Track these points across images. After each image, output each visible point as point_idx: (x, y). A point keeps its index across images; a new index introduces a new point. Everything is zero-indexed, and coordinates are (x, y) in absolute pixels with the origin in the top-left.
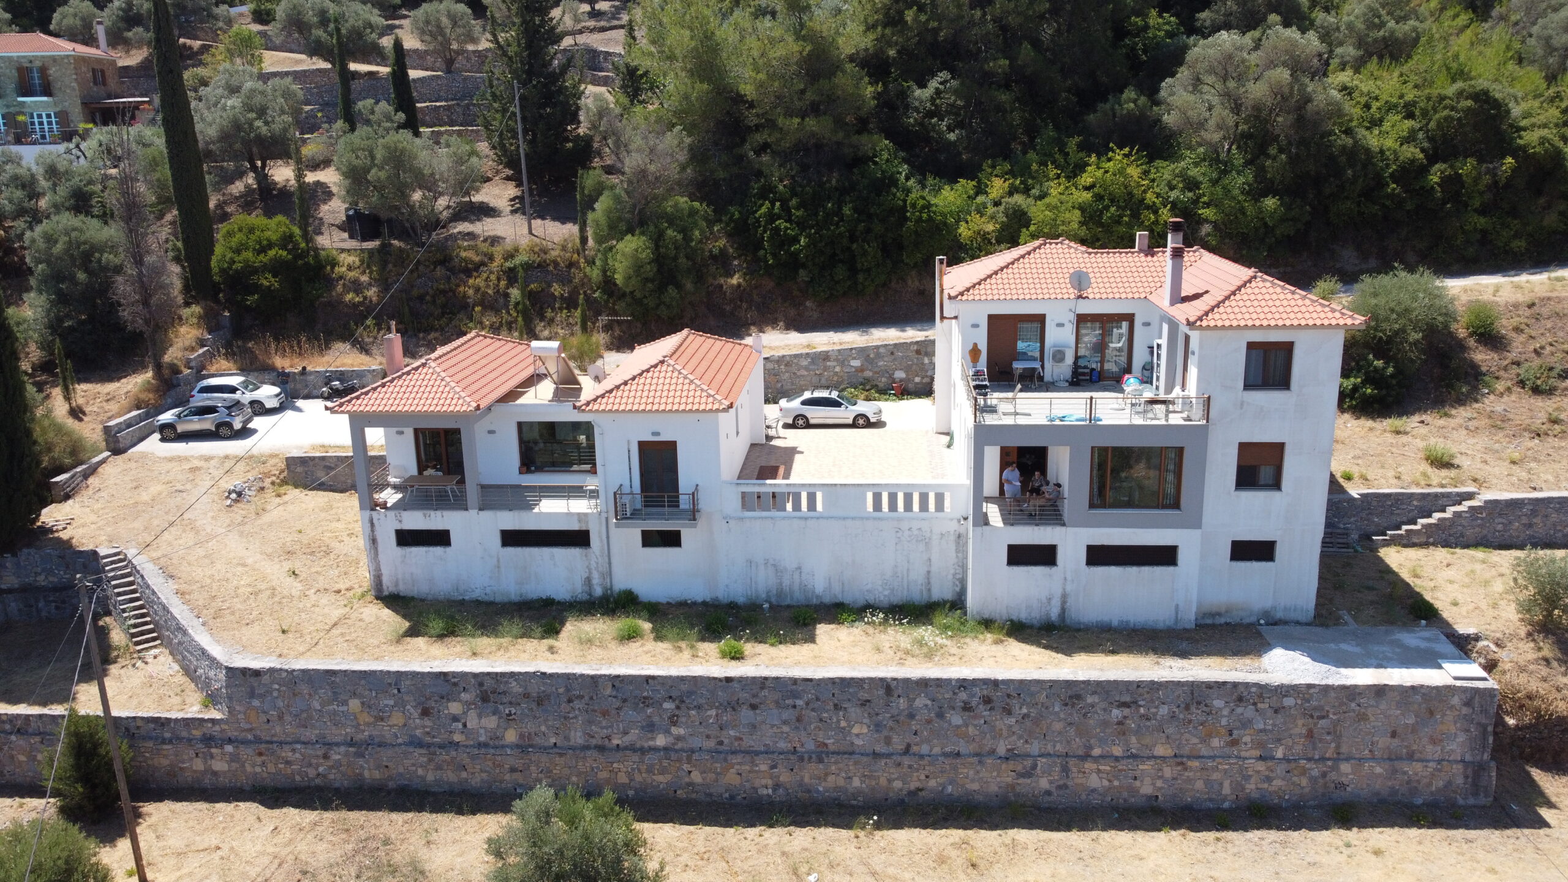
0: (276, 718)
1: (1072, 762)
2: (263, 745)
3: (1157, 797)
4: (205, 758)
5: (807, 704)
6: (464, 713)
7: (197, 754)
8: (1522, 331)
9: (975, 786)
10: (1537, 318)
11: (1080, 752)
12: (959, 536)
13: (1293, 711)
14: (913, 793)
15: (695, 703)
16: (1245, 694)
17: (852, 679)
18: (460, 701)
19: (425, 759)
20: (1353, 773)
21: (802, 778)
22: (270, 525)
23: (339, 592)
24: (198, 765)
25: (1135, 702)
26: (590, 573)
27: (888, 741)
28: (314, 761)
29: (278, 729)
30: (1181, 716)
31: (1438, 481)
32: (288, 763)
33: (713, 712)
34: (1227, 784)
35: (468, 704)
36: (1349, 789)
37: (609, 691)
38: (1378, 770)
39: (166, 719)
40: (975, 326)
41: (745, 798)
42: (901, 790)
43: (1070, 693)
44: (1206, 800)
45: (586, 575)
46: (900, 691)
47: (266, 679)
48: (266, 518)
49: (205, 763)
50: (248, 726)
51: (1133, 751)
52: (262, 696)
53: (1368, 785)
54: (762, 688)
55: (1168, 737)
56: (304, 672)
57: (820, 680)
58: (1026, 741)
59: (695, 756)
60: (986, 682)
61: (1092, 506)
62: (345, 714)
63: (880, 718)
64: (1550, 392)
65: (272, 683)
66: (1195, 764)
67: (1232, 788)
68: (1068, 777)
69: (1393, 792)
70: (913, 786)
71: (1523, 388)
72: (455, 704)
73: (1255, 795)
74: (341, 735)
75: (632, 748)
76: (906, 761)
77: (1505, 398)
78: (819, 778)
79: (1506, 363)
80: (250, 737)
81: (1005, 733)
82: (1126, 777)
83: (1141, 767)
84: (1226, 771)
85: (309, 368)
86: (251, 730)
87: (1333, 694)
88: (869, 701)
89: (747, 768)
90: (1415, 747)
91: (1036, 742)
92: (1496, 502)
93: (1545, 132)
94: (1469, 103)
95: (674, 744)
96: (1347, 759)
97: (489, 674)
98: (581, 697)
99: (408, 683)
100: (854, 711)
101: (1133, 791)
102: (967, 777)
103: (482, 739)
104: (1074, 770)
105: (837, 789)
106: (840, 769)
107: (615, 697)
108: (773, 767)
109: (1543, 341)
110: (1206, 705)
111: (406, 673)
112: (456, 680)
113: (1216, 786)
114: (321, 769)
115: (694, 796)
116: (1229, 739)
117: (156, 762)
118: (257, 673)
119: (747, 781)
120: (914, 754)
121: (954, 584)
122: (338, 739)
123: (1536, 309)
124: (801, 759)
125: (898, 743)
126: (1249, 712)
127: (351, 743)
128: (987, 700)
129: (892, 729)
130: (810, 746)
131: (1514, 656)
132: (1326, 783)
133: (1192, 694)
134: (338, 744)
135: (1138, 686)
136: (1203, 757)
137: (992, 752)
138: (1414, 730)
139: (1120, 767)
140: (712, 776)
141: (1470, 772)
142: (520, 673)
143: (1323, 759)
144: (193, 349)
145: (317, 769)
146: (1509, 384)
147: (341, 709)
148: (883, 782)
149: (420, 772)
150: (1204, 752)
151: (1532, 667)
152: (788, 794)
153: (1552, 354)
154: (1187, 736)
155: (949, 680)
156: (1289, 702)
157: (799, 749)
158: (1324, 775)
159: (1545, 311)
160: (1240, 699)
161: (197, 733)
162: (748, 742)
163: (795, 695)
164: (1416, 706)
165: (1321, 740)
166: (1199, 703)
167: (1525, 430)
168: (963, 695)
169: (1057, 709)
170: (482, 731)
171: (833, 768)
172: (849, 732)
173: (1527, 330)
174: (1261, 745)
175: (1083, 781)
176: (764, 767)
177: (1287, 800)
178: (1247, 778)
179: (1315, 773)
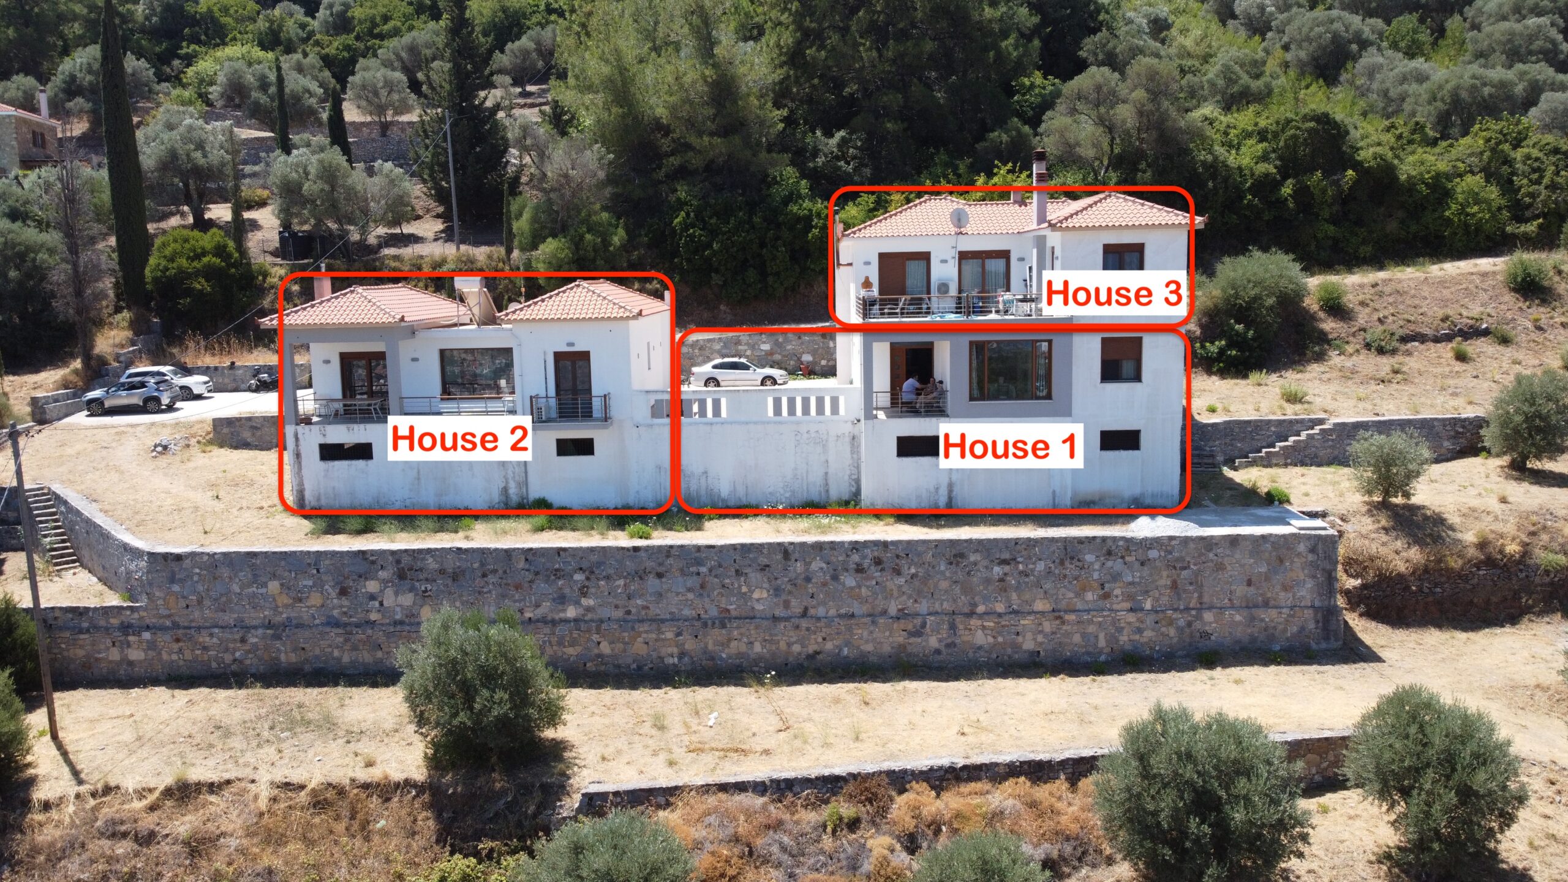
0: (195, 603)
1: (959, 619)
2: (181, 631)
3: (1039, 652)
4: (122, 648)
5: (710, 571)
6: (381, 591)
7: (114, 643)
8: (1367, 305)
9: (869, 648)
10: (1381, 295)
11: (966, 610)
12: (854, 438)
13: (1158, 563)
14: (812, 657)
15: (604, 573)
16: (1114, 548)
17: (752, 544)
18: (378, 579)
19: (341, 640)
20: (1216, 622)
21: (706, 644)
22: (195, 468)
23: (262, 508)
24: (115, 655)
25: (1015, 559)
26: (507, 482)
27: (787, 605)
28: (231, 645)
29: (197, 614)
30: (1057, 571)
31: (1292, 412)
32: (205, 648)
33: (621, 582)
34: (1102, 636)
35: (385, 582)
36: (1213, 638)
37: (522, 564)
38: (1238, 618)
39: (85, 608)
40: (868, 263)
41: (652, 669)
42: (799, 654)
43: (954, 552)
44: (1083, 654)
45: (503, 485)
46: (797, 555)
47: (187, 563)
48: (191, 465)
49: (122, 651)
50: (167, 612)
51: (1015, 607)
52: (182, 581)
53: (1230, 633)
54: (668, 556)
55: (1046, 592)
56: (225, 554)
57: (722, 546)
58: (916, 601)
59: (604, 626)
60: (876, 543)
61: (972, 399)
62: (264, 597)
63: (779, 582)
64: (1394, 352)
65: (193, 567)
66: (1072, 617)
67: (1107, 641)
68: (955, 634)
69: (1253, 640)
70: (811, 649)
71: (1369, 350)
72: (372, 582)
73: (1128, 647)
74: (259, 618)
75: (544, 620)
76: (804, 623)
77: (1354, 358)
78: (722, 645)
79: (1354, 329)
80: (168, 623)
81: (895, 593)
82: (1009, 633)
83: (1022, 622)
84: (1100, 623)
85: (237, 364)
86: (169, 616)
87: (1192, 545)
88: (768, 566)
89: (654, 636)
90: (1269, 595)
91: (924, 602)
92: (1344, 424)
93: (1378, 149)
94: (1312, 124)
95: (583, 615)
96: (1210, 608)
97: (406, 551)
98: (495, 571)
99: (327, 562)
100: (754, 576)
101: (1016, 647)
102: (861, 638)
103: (398, 617)
104: (961, 627)
105: (740, 655)
106: (741, 634)
107: (527, 570)
108: (679, 634)
109: (1386, 313)
110: (1079, 560)
111: (325, 553)
112: (374, 558)
113: (1092, 639)
114: (237, 654)
115: (603, 668)
116: (1101, 592)
117: (71, 653)
118: (178, 558)
119: (654, 650)
120: (812, 617)
121: (850, 484)
122: (255, 623)
123: (1379, 288)
124: (705, 625)
125: (796, 607)
126: (1117, 565)
127: (270, 625)
128: (878, 562)
129: (790, 593)
130: (714, 612)
131: (1357, 527)
132: (1191, 633)
133: (1066, 549)
134: (255, 628)
135: (1016, 543)
136: (1079, 611)
137: (884, 613)
138: (1267, 579)
139: (1003, 623)
140: (620, 646)
141: (1320, 615)
142: (436, 550)
143: (1187, 609)
144: (122, 346)
145: (233, 654)
146: (1358, 346)
147: (260, 591)
148: (783, 646)
149: (336, 653)
150: (1080, 606)
151: (1373, 535)
152: (693, 662)
153: (1394, 322)
154: (1063, 590)
155: (842, 543)
156: (1153, 554)
157: (703, 616)
158: (1189, 624)
159: (1387, 290)
160: (1109, 553)
161: (115, 622)
162: (655, 610)
163: (699, 562)
164: (1267, 554)
165: (1185, 591)
166: (1072, 558)
167: (1371, 379)
168: (856, 558)
169: (943, 568)
170: (398, 609)
171: (735, 633)
172: (751, 598)
173: (1371, 304)
174: (1130, 597)
175: (969, 638)
176: (669, 635)
177: (1158, 652)
178: (1120, 630)
179: (1182, 623)
